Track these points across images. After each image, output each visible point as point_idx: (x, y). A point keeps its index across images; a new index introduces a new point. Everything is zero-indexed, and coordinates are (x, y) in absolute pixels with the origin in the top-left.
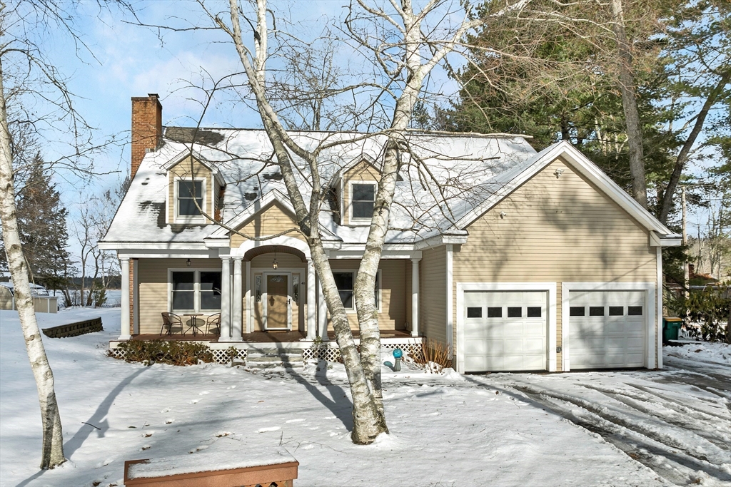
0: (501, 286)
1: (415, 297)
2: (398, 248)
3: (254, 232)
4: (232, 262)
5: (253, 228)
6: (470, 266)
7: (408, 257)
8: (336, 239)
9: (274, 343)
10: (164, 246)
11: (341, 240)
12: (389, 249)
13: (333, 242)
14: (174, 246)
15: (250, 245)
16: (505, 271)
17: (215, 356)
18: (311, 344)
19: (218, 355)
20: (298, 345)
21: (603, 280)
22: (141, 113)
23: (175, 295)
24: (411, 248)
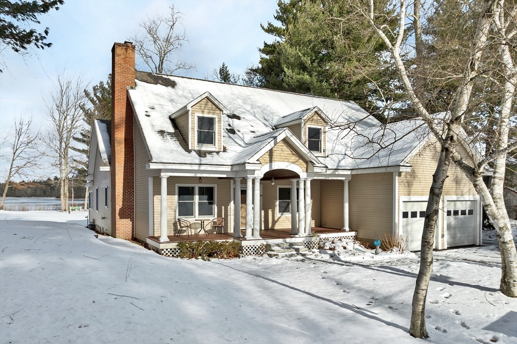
0: (413, 198)
1: (346, 206)
2: (341, 172)
3: (268, 159)
4: (253, 181)
5: (268, 156)
6: (403, 186)
7: (344, 178)
8: (324, 166)
9: (282, 239)
10: (196, 168)
11: (326, 167)
12: (337, 173)
13: (322, 168)
14: (203, 168)
15: (266, 169)
16: (414, 189)
17: (245, 250)
18: (304, 239)
19: (247, 250)
20: (296, 240)
21: (456, 195)
22: (123, 56)
23: (180, 205)
24: (349, 173)
